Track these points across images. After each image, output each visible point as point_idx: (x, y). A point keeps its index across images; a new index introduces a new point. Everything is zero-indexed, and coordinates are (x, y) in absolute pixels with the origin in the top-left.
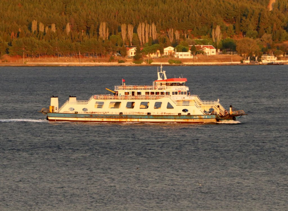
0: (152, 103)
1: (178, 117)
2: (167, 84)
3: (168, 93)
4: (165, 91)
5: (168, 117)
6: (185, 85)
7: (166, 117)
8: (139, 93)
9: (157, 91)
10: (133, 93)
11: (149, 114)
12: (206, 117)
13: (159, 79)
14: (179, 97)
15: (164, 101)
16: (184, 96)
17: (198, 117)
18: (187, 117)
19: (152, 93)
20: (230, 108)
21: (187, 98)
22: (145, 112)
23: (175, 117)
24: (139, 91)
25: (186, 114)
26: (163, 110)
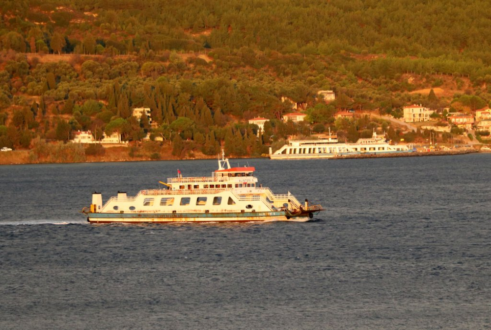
0: (210, 198)
1: (241, 215)
2: (230, 175)
3: (230, 186)
4: (226, 183)
5: (230, 215)
6: (253, 176)
7: (227, 215)
8: (196, 187)
9: (218, 183)
10: (189, 186)
11: (207, 211)
12: (274, 214)
13: (220, 168)
14: (245, 190)
15: (225, 195)
16: (251, 188)
17: (264, 214)
18: (252, 215)
19: (212, 186)
20: (306, 203)
21: (255, 190)
22: (202, 209)
23: (237, 215)
24: (196, 184)
25: (250, 210)
26: (224, 207)
